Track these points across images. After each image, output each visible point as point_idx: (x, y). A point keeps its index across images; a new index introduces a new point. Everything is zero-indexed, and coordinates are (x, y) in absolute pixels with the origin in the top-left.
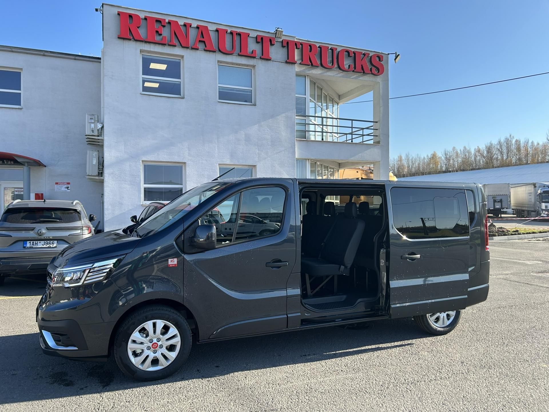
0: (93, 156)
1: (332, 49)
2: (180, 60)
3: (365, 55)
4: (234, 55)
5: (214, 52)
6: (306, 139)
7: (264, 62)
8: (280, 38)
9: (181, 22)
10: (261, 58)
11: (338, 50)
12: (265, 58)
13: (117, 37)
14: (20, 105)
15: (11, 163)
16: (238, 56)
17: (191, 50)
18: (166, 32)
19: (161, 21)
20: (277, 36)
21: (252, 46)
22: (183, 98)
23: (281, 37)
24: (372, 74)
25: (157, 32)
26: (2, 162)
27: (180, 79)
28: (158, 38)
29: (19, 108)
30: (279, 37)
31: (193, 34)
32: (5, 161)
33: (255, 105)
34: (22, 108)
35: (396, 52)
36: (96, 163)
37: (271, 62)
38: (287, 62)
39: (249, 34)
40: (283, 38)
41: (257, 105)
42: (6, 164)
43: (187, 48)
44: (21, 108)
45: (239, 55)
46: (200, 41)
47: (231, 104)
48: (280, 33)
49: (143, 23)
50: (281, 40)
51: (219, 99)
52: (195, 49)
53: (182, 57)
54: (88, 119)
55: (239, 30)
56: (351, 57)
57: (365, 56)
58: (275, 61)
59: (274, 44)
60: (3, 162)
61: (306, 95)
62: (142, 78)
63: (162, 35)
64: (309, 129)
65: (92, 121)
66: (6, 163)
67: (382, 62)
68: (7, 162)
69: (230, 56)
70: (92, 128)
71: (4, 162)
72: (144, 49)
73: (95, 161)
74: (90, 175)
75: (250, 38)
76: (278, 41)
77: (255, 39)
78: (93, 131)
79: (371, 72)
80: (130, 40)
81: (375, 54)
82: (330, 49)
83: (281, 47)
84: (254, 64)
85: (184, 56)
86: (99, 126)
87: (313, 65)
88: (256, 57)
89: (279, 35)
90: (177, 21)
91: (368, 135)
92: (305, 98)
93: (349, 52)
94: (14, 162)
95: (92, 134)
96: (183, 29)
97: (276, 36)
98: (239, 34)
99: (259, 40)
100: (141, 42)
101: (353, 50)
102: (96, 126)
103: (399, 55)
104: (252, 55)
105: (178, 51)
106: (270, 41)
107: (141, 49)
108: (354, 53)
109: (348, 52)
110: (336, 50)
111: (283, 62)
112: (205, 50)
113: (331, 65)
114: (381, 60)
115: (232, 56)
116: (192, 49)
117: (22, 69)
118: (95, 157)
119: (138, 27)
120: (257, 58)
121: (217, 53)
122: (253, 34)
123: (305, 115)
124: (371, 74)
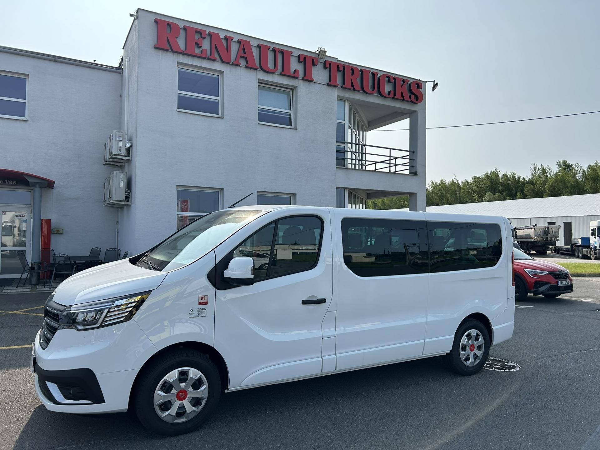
0: (120, 178)
1: (373, 74)
2: (219, 76)
3: (405, 81)
4: (276, 74)
5: (255, 69)
6: (344, 166)
7: (306, 83)
8: (322, 59)
9: (222, 36)
10: (303, 79)
11: (379, 75)
12: (308, 79)
13: (153, 47)
14: (25, 117)
15: (13, 183)
16: (279, 76)
17: (231, 66)
18: (206, 45)
19: (202, 32)
20: (320, 57)
21: (295, 66)
22: (222, 118)
23: (324, 58)
24: (412, 101)
25: (197, 44)
26: (2, 181)
27: (218, 97)
28: (197, 51)
29: (23, 120)
30: (322, 57)
31: (234, 48)
32: (6, 180)
33: (296, 129)
34: (27, 120)
35: (434, 81)
36: (123, 186)
37: (313, 83)
38: (328, 85)
39: (292, 52)
40: (326, 59)
41: (298, 129)
42: (7, 185)
43: (228, 63)
44: (25, 120)
45: (281, 74)
46: (241, 57)
47: (272, 127)
48: (323, 53)
49: (182, 34)
50: (323, 61)
51: (258, 121)
52: (236, 64)
53: (222, 73)
54: (116, 136)
55: (281, 48)
56: (391, 82)
57: (405, 83)
58: (317, 83)
59: (317, 65)
60: (4, 182)
61: (345, 120)
62: (178, 93)
63: (202, 48)
64: (348, 157)
65: (120, 139)
66: (7, 183)
67: (420, 90)
68: (9, 182)
69: (272, 74)
70: (120, 147)
71: (6, 182)
72: (181, 62)
73: (122, 184)
74: (116, 199)
75: (293, 57)
76: (320, 61)
77: (297, 58)
78: (120, 150)
79: (410, 100)
80: (167, 50)
81: (415, 81)
82: (371, 74)
83: (323, 69)
84: (296, 85)
85: (223, 72)
86: (128, 145)
87: (354, 89)
88: (298, 77)
89: (322, 56)
90: (218, 34)
91: (402, 165)
92: (345, 123)
93: (390, 78)
94: (16, 183)
95: (119, 153)
96: (224, 42)
97: (318, 57)
98: (282, 52)
99: (302, 60)
100: (179, 54)
101: (394, 76)
102: (124, 145)
103: (437, 84)
104: (295, 75)
105: (218, 66)
106: (313, 60)
107: (179, 61)
108: (395, 79)
109: (388, 77)
110: (377, 74)
111: (325, 84)
112: (246, 67)
113: (371, 90)
114: (420, 88)
115: (273, 74)
116: (233, 64)
117: (28, 75)
118: (122, 179)
119: (176, 38)
120: (299, 79)
121: (259, 71)
122: (296, 53)
123: (343, 142)
124: (410, 101)
